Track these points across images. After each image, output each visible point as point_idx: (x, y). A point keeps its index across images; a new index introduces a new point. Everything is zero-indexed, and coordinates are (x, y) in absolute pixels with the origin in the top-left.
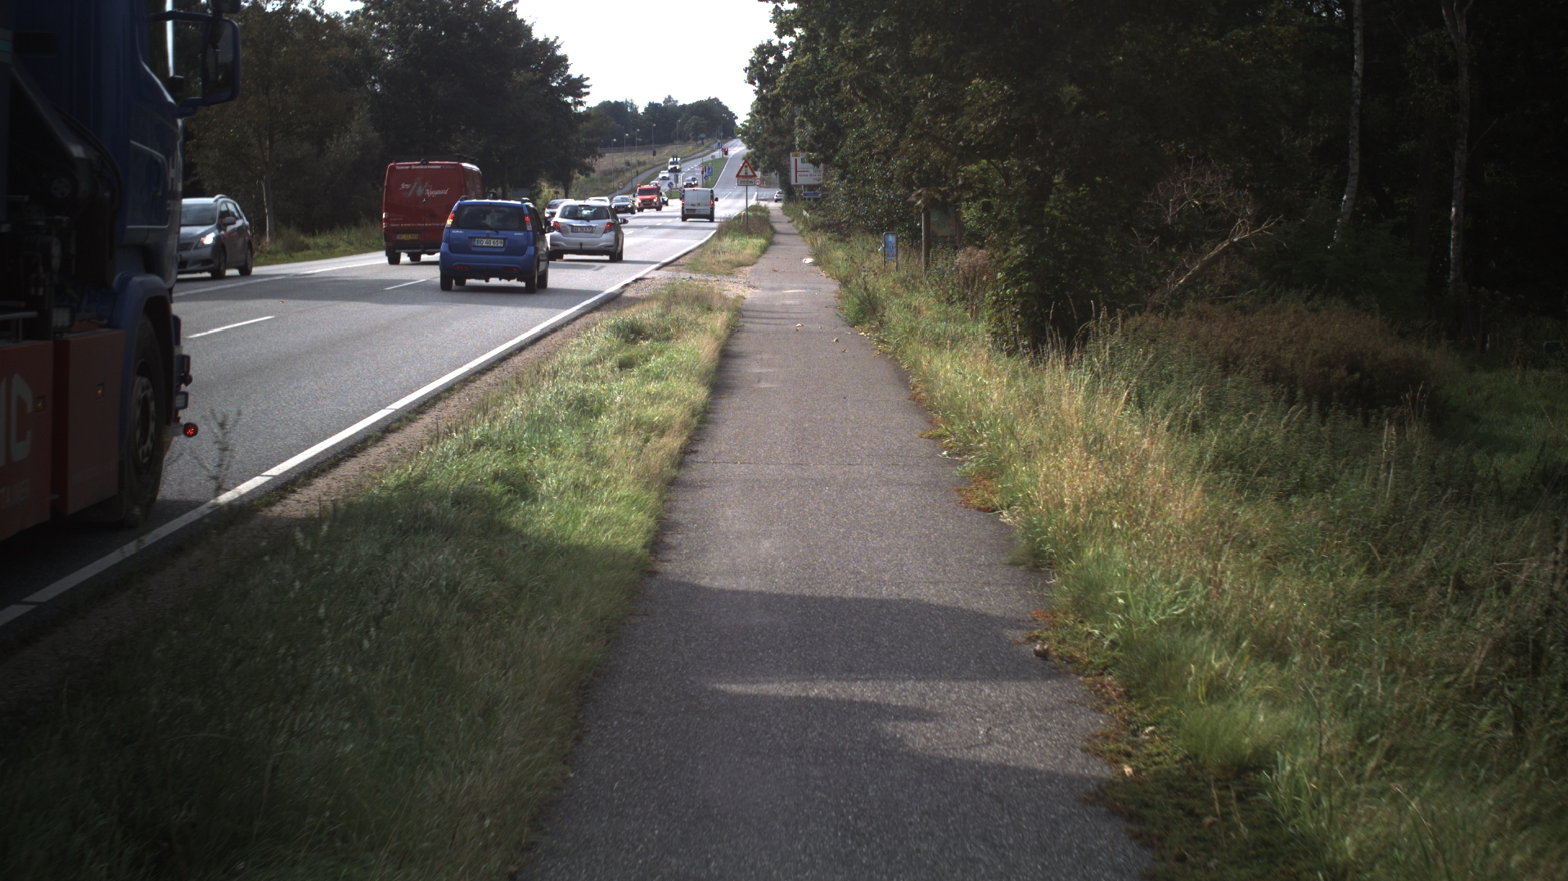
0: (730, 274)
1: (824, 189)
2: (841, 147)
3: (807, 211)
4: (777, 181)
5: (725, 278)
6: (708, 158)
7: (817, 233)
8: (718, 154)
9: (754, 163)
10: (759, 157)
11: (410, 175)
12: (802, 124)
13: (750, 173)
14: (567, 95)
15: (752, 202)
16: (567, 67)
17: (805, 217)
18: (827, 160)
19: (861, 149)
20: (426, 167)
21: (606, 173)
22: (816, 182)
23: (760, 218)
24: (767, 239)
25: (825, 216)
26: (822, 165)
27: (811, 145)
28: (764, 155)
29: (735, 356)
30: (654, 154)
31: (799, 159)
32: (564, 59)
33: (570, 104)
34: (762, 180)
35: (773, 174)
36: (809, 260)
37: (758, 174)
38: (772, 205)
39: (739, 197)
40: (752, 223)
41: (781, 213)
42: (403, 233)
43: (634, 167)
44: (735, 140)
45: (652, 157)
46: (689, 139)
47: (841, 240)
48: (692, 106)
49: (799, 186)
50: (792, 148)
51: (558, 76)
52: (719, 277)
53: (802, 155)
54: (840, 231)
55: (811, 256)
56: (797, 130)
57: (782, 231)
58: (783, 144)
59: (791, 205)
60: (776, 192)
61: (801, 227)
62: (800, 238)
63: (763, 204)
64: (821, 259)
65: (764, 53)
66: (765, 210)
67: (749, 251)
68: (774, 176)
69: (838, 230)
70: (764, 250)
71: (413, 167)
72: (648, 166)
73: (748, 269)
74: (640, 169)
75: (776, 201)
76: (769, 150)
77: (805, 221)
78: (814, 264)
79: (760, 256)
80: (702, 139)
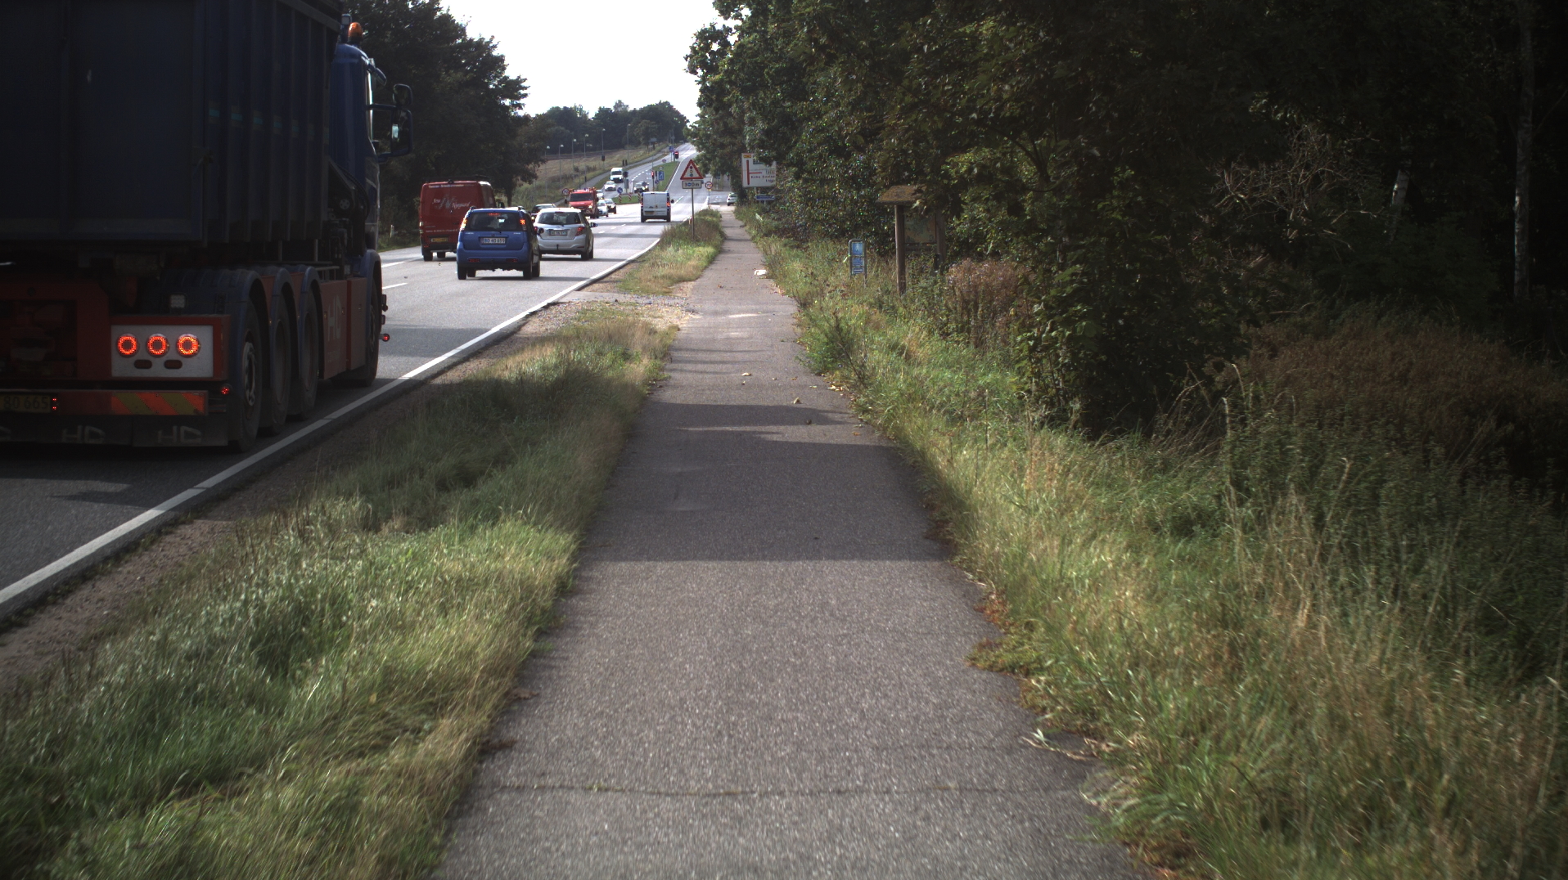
0: (667, 293)
2: (796, 142)
4: (729, 183)
5: (660, 300)
6: (659, 162)
7: (771, 239)
9: (704, 165)
10: (710, 160)
11: (439, 193)
12: (752, 121)
14: (504, 97)
15: (701, 206)
16: (504, 69)
18: (780, 158)
19: (819, 144)
20: (452, 186)
21: (554, 180)
22: (769, 184)
23: (708, 224)
24: (716, 247)
25: (779, 219)
26: (774, 163)
28: (714, 157)
31: (750, 160)
32: (501, 59)
33: (508, 107)
34: (713, 183)
35: (726, 177)
36: (762, 272)
37: (709, 176)
38: (724, 209)
40: (703, 229)
41: (733, 217)
42: (433, 236)
43: (583, 172)
46: (639, 143)
47: (798, 247)
48: (642, 110)
49: (752, 188)
50: (743, 149)
51: (495, 77)
52: (652, 298)
53: (753, 157)
55: (764, 265)
56: (747, 128)
57: (734, 236)
58: (734, 144)
59: (744, 209)
60: (728, 196)
61: (754, 232)
62: (752, 244)
63: (714, 207)
64: (775, 271)
65: (707, 39)
66: (715, 214)
67: (693, 263)
68: (726, 179)
69: (793, 235)
70: (711, 260)
72: (597, 172)
73: (690, 285)
74: (589, 175)
75: (729, 204)
76: (720, 152)
77: (759, 226)
78: (768, 276)
79: (706, 267)
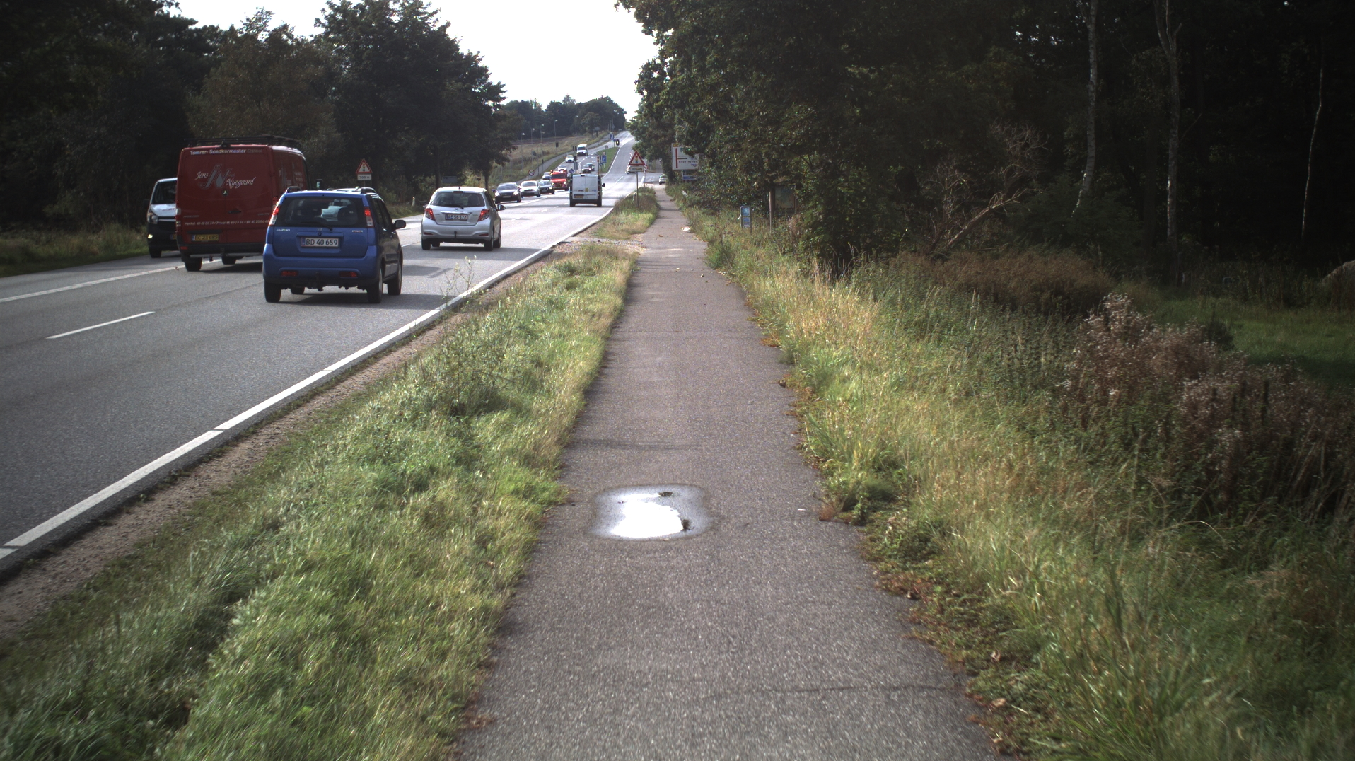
0: (628, 239)
1: (700, 174)
2: (711, 141)
3: (686, 191)
4: (661, 167)
5: (625, 241)
7: (694, 208)
8: (611, 144)
9: (642, 152)
10: (646, 148)
11: (208, 162)
12: (680, 122)
13: (640, 162)
14: (488, 100)
15: (641, 185)
16: (487, 76)
17: (684, 196)
19: (726, 143)
20: (226, 151)
22: (693, 168)
23: (648, 198)
24: (654, 214)
25: (700, 195)
26: (697, 155)
27: (688, 140)
28: (649, 145)
29: (636, 286)
30: (557, 145)
31: (679, 149)
32: (485, 69)
33: (491, 108)
34: (649, 166)
36: (687, 229)
37: (645, 161)
38: (657, 187)
39: (629, 180)
40: (641, 202)
41: (665, 193)
42: (201, 233)
43: (540, 156)
44: (624, 133)
45: (554, 147)
46: (585, 131)
47: (713, 214)
48: (587, 104)
49: (679, 171)
50: (672, 140)
51: (480, 84)
52: (619, 241)
53: (680, 147)
54: (711, 207)
55: (688, 226)
56: (677, 126)
57: (666, 207)
58: (665, 136)
59: (673, 187)
60: (660, 176)
61: (681, 204)
62: (680, 213)
63: (649, 186)
64: (695, 228)
65: (650, 69)
66: (651, 191)
67: (640, 223)
68: (658, 162)
70: (652, 222)
71: (211, 152)
72: (551, 156)
73: (640, 235)
74: (545, 158)
75: (661, 183)
76: (654, 141)
77: (684, 199)
78: (691, 231)
79: (649, 226)
80: (597, 132)
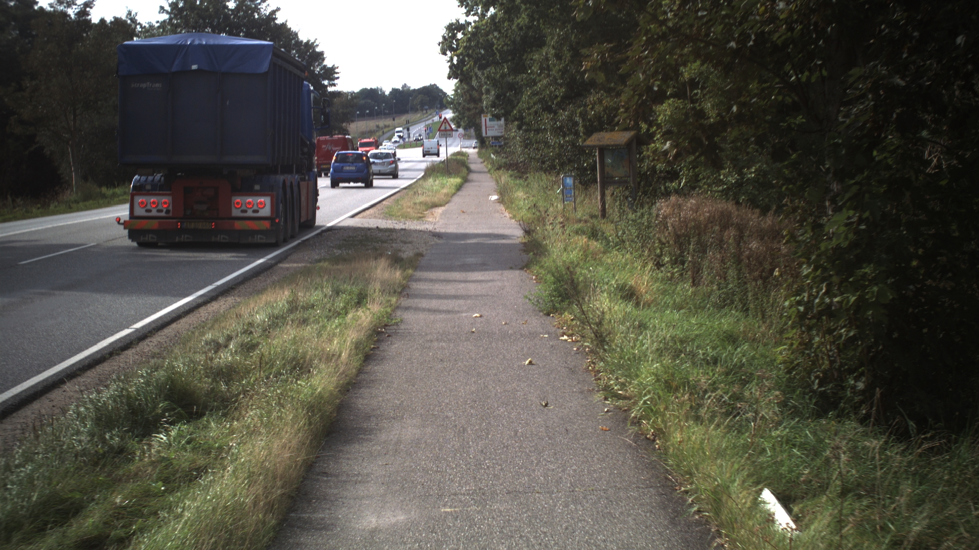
1: (505, 139)
3: (494, 154)
6: (430, 122)
8: (436, 118)
9: (458, 122)
10: (461, 119)
14: (324, 79)
15: (457, 149)
16: (323, 59)
17: (493, 159)
22: (500, 134)
23: (461, 161)
24: (463, 177)
27: (495, 105)
28: (464, 117)
31: (487, 118)
33: (326, 86)
34: (464, 134)
35: (472, 130)
36: (494, 197)
38: (470, 151)
40: (453, 166)
41: (476, 156)
43: (381, 128)
44: (446, 109)
45: (393, 122)
46: (417, 110)
48: (420, 90)
49: (488, 137)
50: (482, 111)
61: (490, 166)
63: (464, 150)
64: (505, 198)
66: (465, 154)
67: (445, 191)
69: (517, 169)
73: (440, 210)
74: (385, 130)
75: (474, 148)
76: (467, 113)
77: (493, 163)
80: (426, 110)
